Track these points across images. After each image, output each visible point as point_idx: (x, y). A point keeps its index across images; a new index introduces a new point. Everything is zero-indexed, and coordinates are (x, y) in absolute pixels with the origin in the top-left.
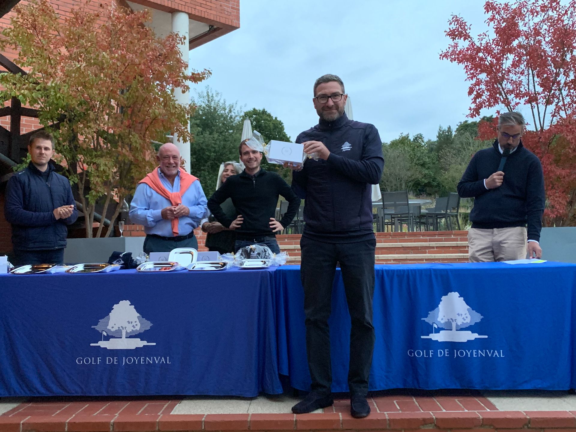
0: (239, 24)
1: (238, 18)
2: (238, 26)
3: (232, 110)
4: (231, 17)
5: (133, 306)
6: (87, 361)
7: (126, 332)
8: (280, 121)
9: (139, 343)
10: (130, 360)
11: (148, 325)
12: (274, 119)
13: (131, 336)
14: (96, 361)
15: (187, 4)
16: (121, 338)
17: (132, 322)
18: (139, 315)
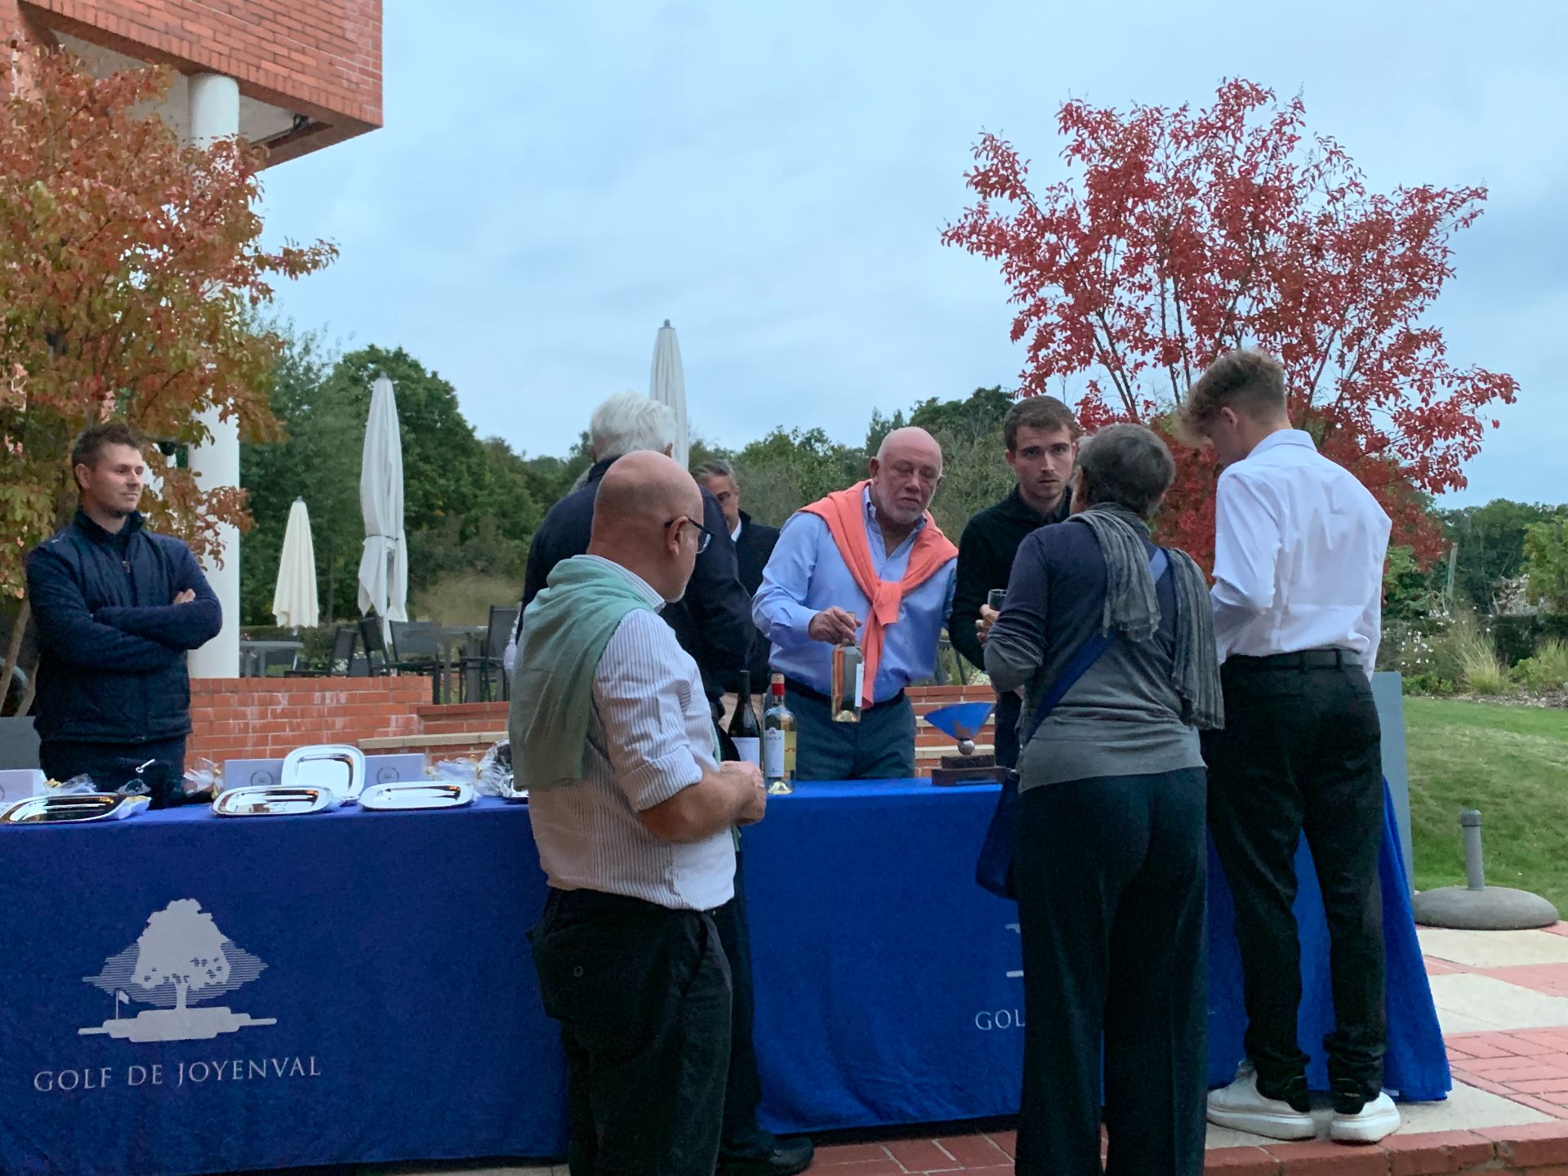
0: (380, 116)
1: (378, 100)
2: (377, 123)
3: (312, 347)
4: (360, 98)
5: (209, 916)
6: (68, 1080)
7: (189, 991)
8: (447, 384)
9: (228, 1021)
10: (199, 1072)
11: (254, 967)
12: (429, 375)
13: (203, 1001)
14: (96, 1078)
15: (234, 53)
16: (173, 1007)
17: (205, 962)
18: (225, 939)
